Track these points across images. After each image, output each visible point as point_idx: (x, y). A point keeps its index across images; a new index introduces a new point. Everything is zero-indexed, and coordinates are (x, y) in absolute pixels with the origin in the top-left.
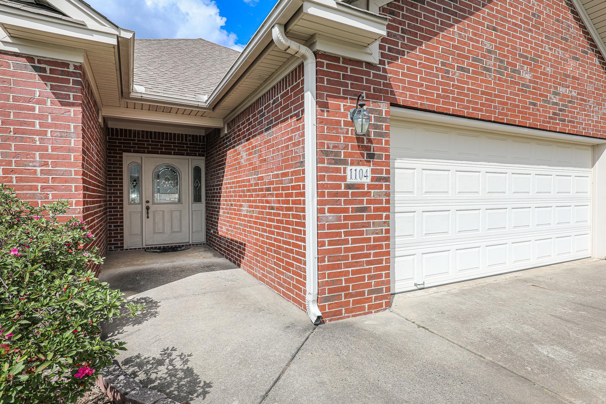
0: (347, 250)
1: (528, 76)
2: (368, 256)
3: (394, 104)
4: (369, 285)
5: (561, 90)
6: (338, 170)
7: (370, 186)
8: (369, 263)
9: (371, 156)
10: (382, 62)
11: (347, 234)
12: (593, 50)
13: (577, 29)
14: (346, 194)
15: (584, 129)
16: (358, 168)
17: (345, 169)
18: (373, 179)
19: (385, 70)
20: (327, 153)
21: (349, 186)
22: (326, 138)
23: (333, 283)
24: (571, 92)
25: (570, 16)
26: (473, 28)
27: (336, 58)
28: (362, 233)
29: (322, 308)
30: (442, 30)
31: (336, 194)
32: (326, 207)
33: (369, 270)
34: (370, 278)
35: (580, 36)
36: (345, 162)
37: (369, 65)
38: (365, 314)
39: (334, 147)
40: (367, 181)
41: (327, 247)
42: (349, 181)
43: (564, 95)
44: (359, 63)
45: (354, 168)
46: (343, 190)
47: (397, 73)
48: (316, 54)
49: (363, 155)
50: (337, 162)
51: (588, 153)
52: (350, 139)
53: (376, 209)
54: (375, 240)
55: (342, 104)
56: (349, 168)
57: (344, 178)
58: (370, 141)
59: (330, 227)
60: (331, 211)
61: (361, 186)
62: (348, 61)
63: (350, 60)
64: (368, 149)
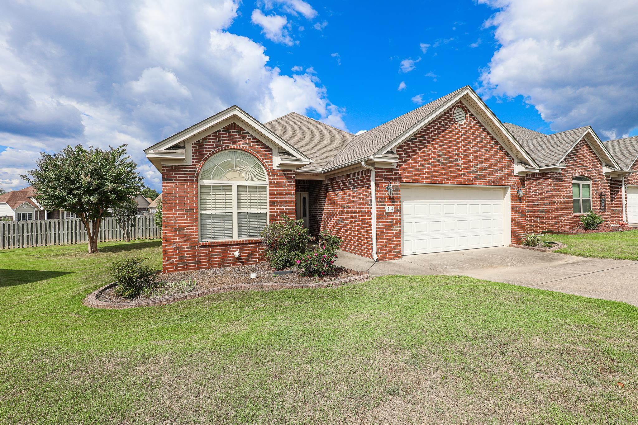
0: (386, 236)
1: (461, 162)
2: (393, 238)
3: (402, 182)
4: (394, 249)
5: (479, 165)
6: (383, 208)
7: (393, 213)
8: (393, 241)
9: (394, 202)
10: (397, 167)
11: (386, 230)
12: (496, 144)
13: (486, 136)
14: (385, 216)
15: (492, 182)
16: (389, 207)
17: (385, 207)
18: (395, 211)
19: (398, 170)
20: (379, 202)
21: (386, 213)
22: (378, 197)
23: (381, 248)
24: (484, 165)
25: (482, 131)
26: (433, 147)
27: (381, 169)
28: (391, 230)
29: (378, 256)
30: (420, 150)
31: (382, 216)
32: (379, 221)
33: (394, 244)
34: (394, 247)
35: (488, 139)
36: (385, 205)
37: (393, 169)
38: (392, 260)
39: (381, 200)
40: (393, 211)
41: (379, 235)
42: (386, 211)
43: (480, 168)
44: (389, 169)
45: (388, 207)
46: (384, 215)
47: (403, 170)
48: (375, 168)
49: (391, 202)
50: (382, 205)
51: (501, 192)
52: (386, 197)
53: (396, 222)
54: (396, 233)
55: (384, 184)
56: (386, 207)
57: (385, 211)
58: (393, 197)
59: (380, 228)
60: (381, 222)
61: (390, 213)
62: (385, 169)
63: (386, 168)
64: (393, 199)
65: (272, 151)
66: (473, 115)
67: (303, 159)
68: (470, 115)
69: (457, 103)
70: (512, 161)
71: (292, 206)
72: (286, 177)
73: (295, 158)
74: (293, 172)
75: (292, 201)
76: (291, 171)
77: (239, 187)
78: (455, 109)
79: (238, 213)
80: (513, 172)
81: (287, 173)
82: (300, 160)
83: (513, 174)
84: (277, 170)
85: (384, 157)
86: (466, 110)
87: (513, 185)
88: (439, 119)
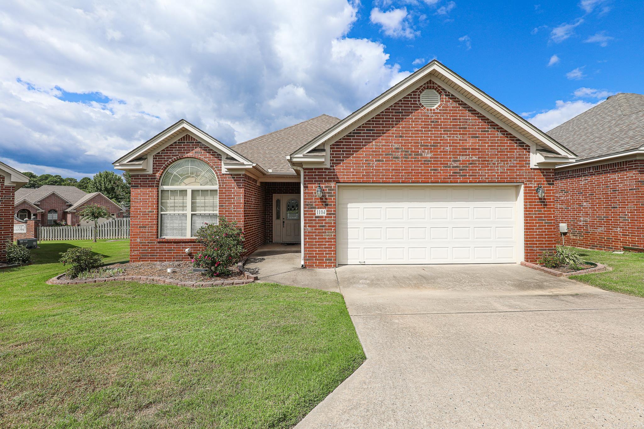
0: (316, 242)
1: (429, 155)
2: (326, 245)
3: (338, 182)
4: (326, 257)
5: (461, 158)
6: (312, 211)
7: (325, 217)
8: (325, 248)
9: (327, 205)
10: (331, 166)
11: (316, 235)
12: (494, 128)
13: (476, 119)
14: (315, 220)
15: (487, 178)
16: (321, 210)
17: (315, 211)
18: (327, 214)
19: (334, 169)
20: (307, 205)
21: (316, 217)
22: (307, 199)
23: (310, 254)
24: (471, 158)
25: (467, 113)
27: (312, 169)
28: (322, 236)
29: (305, 263)
30: (365, 145)
31: (311, 220)
32: (307, 225)
33: (326, 251)
34: (326, 254)
35: (479, 122)
36: (315, 208)
37: (326, 169)
38: (324, 268)
39: (310, 202)
40: (325, 215)
41: (307, 240)
42: (317, 215)
43: (463, 161)
44: (322, 169)
45: (319, 210)
46: (314, 218)
47: (340, 169)
48: (304, 169)
49: (323, 205)
50: (311, 208)
52: (317, 199)
53: (329, 226)
54: (328, 239)
55: (314, 186)
56: (317, 210)
57: (315, 214)
58: (326, 199)
59: (309, 232)
60: (309, 226)
61: (322, 217)
62: (315, 169)
63: (318, 168)
64: (326, 202)
65: (221, 157)
66: (452, 95)
67: (246, 163)
68: (446, 95)
69: (425, 84)
70: (526, 149)
71: (241, 208)
72: (234, 180)
73: (237, 162)
74: (242, 175)
75: (241, 203)
76: (240, 175)
77: (193, 191)
78: (421, 92)
79: (192, 215)
80: (529, 164)
81: (236, 177)
82: (243, 164)
83: (529, 167)
84: (226, 174)
85: (305, 156)
86: (440, 91)
87: (528, 181)
88: (395, 106)
